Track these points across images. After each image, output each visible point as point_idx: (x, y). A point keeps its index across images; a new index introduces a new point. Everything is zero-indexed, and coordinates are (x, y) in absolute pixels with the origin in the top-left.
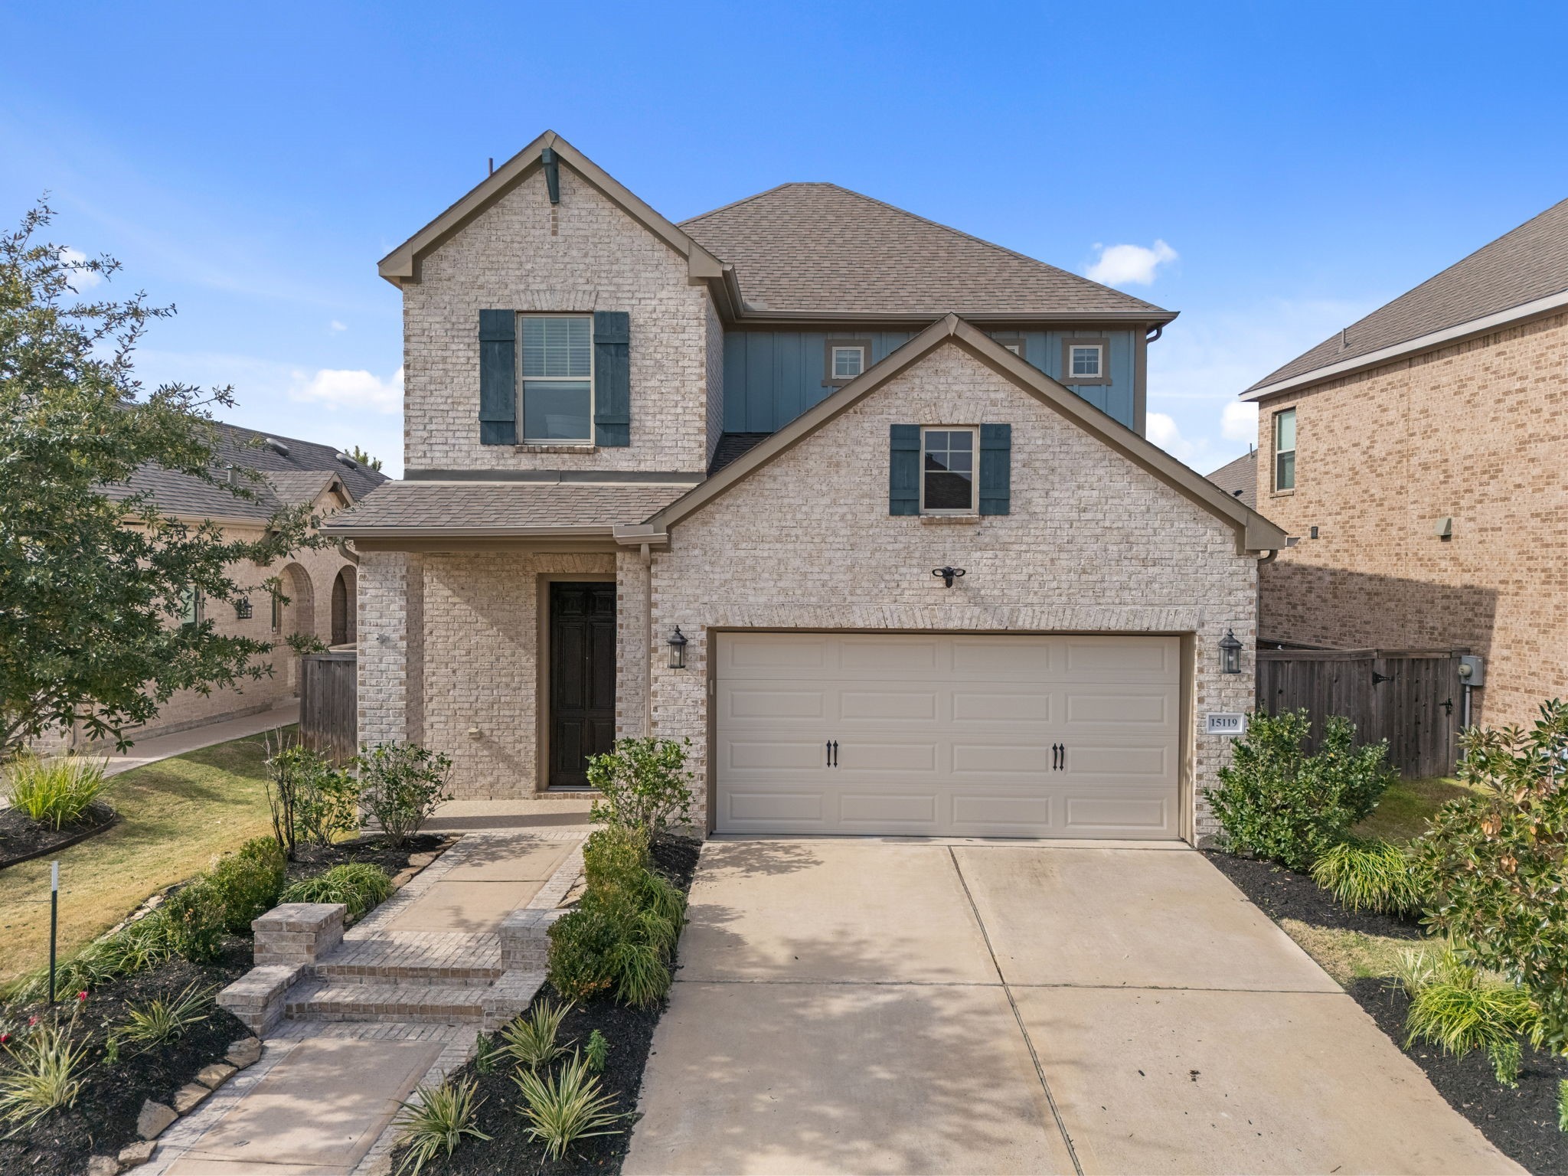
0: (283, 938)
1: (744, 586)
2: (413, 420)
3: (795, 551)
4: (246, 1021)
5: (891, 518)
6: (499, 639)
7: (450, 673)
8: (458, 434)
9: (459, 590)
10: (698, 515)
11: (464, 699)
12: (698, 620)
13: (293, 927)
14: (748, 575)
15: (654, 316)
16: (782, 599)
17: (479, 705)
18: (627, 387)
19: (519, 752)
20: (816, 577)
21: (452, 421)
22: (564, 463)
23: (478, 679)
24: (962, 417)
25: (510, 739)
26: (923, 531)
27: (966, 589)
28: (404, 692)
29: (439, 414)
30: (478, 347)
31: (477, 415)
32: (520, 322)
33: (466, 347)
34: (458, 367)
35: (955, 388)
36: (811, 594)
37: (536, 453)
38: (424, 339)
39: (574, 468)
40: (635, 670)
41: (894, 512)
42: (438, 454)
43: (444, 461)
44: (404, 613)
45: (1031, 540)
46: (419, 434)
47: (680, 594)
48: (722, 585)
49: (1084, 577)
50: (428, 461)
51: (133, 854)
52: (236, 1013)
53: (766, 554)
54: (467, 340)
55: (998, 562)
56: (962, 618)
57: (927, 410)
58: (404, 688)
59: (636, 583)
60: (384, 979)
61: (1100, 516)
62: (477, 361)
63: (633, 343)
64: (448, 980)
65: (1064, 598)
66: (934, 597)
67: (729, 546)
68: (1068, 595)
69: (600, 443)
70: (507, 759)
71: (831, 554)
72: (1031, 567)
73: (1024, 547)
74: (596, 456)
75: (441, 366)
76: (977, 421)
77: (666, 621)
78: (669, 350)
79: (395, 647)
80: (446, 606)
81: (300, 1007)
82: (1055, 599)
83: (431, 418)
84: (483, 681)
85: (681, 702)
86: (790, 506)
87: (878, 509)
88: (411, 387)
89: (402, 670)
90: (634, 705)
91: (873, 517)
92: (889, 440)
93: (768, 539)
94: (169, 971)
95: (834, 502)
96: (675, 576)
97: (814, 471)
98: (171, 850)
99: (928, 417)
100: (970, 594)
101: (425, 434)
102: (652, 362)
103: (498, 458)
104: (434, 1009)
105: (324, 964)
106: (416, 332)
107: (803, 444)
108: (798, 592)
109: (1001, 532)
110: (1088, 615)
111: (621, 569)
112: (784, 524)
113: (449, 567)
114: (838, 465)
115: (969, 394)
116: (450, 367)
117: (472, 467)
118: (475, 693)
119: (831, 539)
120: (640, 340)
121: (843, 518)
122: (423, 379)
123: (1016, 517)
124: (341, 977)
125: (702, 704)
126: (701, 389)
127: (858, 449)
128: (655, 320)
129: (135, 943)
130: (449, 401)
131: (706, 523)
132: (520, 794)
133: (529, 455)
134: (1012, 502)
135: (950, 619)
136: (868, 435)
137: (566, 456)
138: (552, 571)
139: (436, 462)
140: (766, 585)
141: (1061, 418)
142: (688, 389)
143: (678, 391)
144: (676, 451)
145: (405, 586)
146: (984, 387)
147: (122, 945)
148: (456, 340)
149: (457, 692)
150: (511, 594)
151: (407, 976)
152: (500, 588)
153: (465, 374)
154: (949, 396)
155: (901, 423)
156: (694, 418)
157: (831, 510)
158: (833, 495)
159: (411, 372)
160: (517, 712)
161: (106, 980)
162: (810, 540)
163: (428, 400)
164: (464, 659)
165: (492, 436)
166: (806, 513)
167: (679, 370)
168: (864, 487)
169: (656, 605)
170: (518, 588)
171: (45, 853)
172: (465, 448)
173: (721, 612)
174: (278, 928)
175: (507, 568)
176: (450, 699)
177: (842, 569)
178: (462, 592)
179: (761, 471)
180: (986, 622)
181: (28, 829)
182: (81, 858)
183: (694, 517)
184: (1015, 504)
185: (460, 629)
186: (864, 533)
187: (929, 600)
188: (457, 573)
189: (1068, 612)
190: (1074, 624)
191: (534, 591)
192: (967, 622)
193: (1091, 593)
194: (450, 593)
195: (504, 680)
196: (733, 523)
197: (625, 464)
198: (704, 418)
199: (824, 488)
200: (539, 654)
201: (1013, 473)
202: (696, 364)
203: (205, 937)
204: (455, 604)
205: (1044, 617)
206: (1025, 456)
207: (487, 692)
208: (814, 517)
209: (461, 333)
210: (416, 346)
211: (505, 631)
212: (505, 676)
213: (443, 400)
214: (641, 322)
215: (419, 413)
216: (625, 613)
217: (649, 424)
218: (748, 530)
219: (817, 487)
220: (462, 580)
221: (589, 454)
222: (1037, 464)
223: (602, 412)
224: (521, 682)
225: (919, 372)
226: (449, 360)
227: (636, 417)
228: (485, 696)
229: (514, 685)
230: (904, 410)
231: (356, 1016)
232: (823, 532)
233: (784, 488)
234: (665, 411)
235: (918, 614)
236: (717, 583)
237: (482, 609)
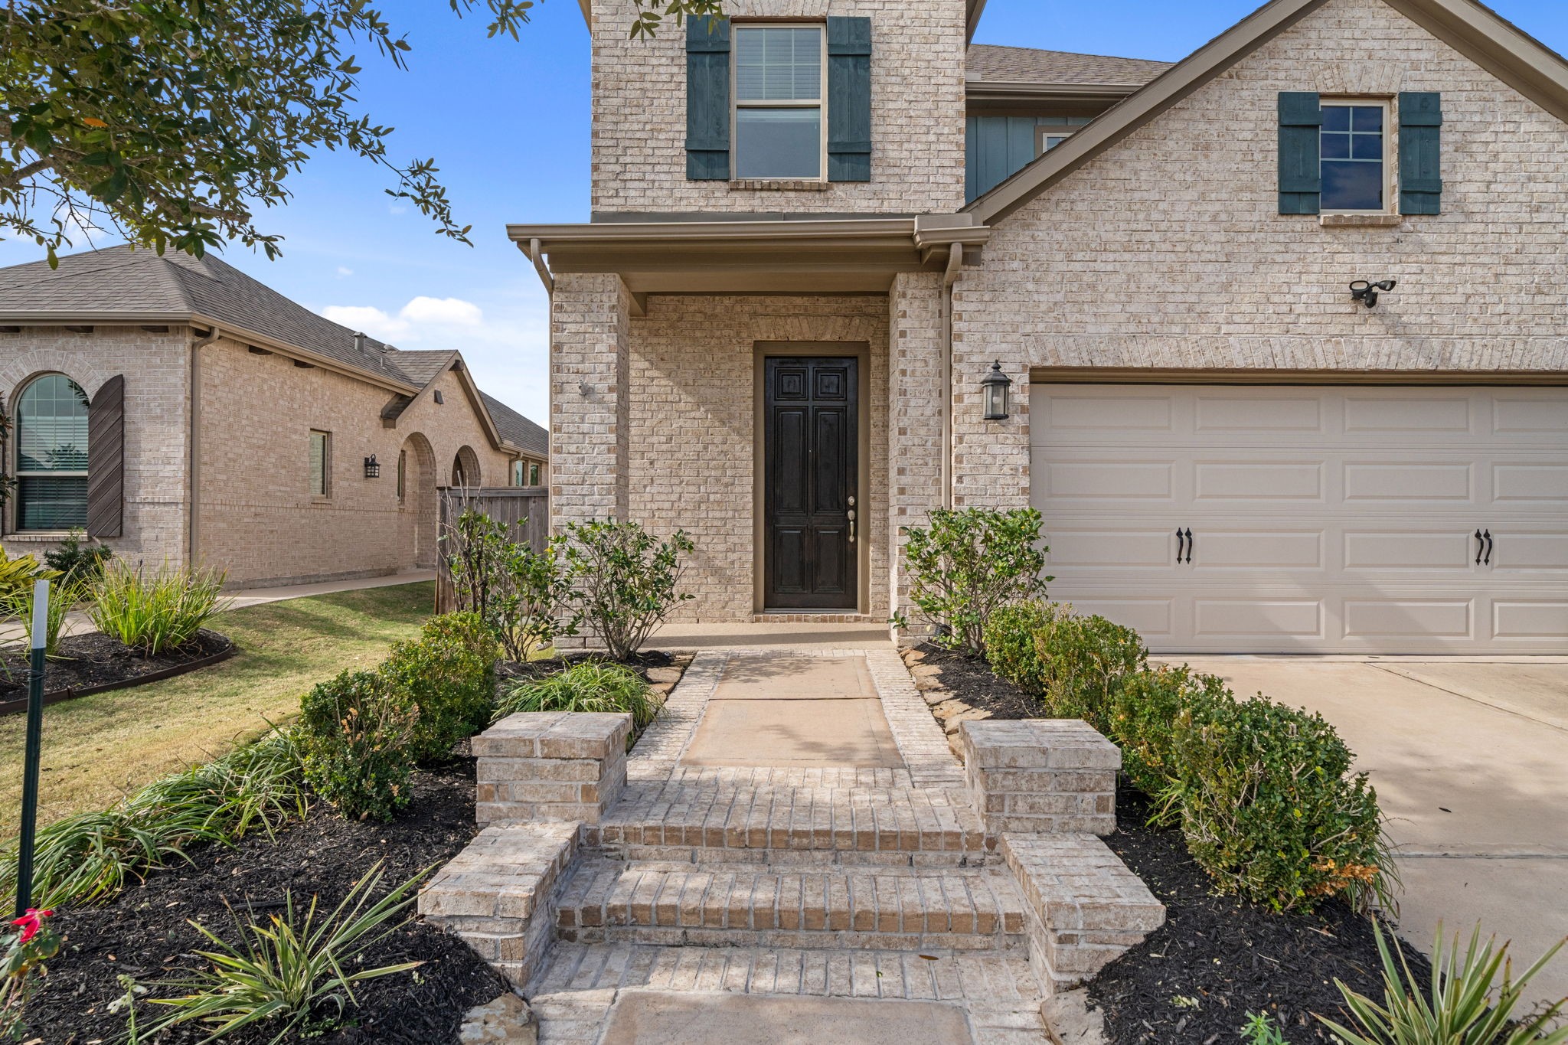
0: (534, 772)
1: (1081, 312)
2: (603, 151)
3: (1150, 262)
4: (486, 953)
5: (1280, 219)
6: (708, 423)
7: (647, 465)
8: (658, 168)
9: (658, 361)
10: (1019, 214)
11: (664, 497)
12: (1018, 358)
13: (553, 749)
14: (1088, 296)
15: (901, 23)
16: (1132, 328)
17: (683, 505)
18: (867, 108)
19: (733, 563)
20: (1179, 298)
21: (650, 152)
22: (788, 203)
23: (681, 473)
24: (1374, 84)
25: (721, 547)
26: (1324, 237)
27: (1383, 315)
28: (614, 461)
29: (636, 143)
30: (684, 61)
31: (683, 144)
32: (735, 33)
33: (669, 62)
34: (659, 86)
35: (1364, 45)
36: (1172, 323)
37: (755, 190)
38: (618, 52)
39: (801, 210)
40: (923, 431)
41: (1284, 211)
42: (632, 193)
43: (641, 201)
44: (614, 355)
45: (1469, 249)
46: (611, 168)
47: (993, 322)
48: (1050, 310)
49: (1539, 299)
50: (622, 201)
51: (252, 686)
52: (463, 935)
53: (1110, 267)
54: (670, 53)
55: (1424, 279)
56: (1377, 355)
57: (1327, 74)
58: (614, 456)
59: (924, 314)
60: (741, 854)
61: (1558, 218)
62: (684, 78)
63: (875, 56)
64: (873, 856)
65: (1513, 328)
66: (1340, 327)
67: (1060, 256)
68: (1518, 323)
69: (833, 180)
70: (717, 571)
71: (1199, 267)
72: (1469, 285)
73: (1458, 259)
74: (829, 194)
75: (638, 85)
76: (1394, 90)
77: (974, 358)
78: (920, 64)
79: (601, 402)
80: (642, 382)
81: (591, 915)
82: (1501, 328)
83: (625, 148)
84: (687, 474)
85: (995, 470)
86: (1143, 201)
87: (1263, 206)
88: (601, 111)
89: (611, 432)
90: (922, 479)
91: (1256, 217)
92: (1276, 114)
93: (1113, 248)
94: (307, 839)
95: (1203, 197)
96: (986, 298)
97: (1175, 156)
98: (301, 682)
99: (1329, 83)
100: (1387, 321)
101: (618, 168)
102: (899, 79)
103: (707, 197)
104: (885, 921)
105: (617, 823)
106: (607, 43)
107: (1160, 120)
108: (1155, 319)
109: (1427, 238)
110: (1545, 349)
111: (904, 295)
112: (1134, 226)
113: (645, 333)
114: (1207, 147)
115: (1382, 54)
116: (649, 86)
117: (675, 209)
118: (677, 489)
119: (1198, 247)
120: (885, 52)
121: (1214, 219)
122: (615, 101)
123: (1448, 218)
124: (653, 849)
125: (1024, 472)
126: (958, 111)
127: (1234, 126)
128: (903, 27)
129: (239, 782)
130: (648, 127)
131: (1028, 225)
132: (734, 615)
133: (746, 194)
134: (1443, 197)
135: (1361, 355)
136: (1247, 106)
137: (792, 194)
138: (772, 337)
139: (630, 202)
140: (1110, 309)
141: (1505, 87)
142: (942, 112)
143: (930, 115)
144: (927, 187)
145: (615, 319)
146: (1403, 44)
147: (214, 786)
148: (657, 53)
149: (655, 489)
150: (723, 366)
151: (788, 847)
152: (709, 358)
153: (668, 94)
154: (1356, 55)
155: (1291, 90)
156: (951, 147)
157: (1198, 208)
158: (1201, 186)
159: (601, 92)
160: (730, 514)
161: (170, 858)
162: (1170, 248)
163: (621, 126)
164: (664, 447)
165: (701, 170)
166: (1165, 212)
167: (932, 89)
168: (1244, 177)
169: (960, 337)
170: (731, 359)
171: (135, 683)
172: (667, 185)
173: (1050, 346)
174: (525, 750)
175: (718, 333)
176: (647, 497)
177: (1215, 288)
178: (661, 364)
179: (1103, 155)
180: (1409, 359)
181: (115, 655)
182: (185, 690)
183: (1011, 217)
184: (1446, 201)
185: (660, 409)
186: (1244, 239)
187: (1333, 329)
188: (655, 340)
189: (1519, 346)
190: (1526, 362)
191: (751, 363)
192: (1384, 359)
193: (1549, 321)
194: (647, 365)
195: (713, 473)
196: (1065, 226)
197: (865, 203)
198: (963, 147)
199: (1189, 178)
200: (755, 442)
201: (1443, 158)
202: (954, 81)
203: (382, 765)
204: (653, 379)
205: (1487, 352)
206: (1458, 137)
207: (692, 489)
208: (1176, 217)
209: (663, 45)
210: (607, 60)
211: (715, 412)
212: (715, 468)
213: (641, 126)
214: (885, 30)
215: (611, 143)
216: (908, 354)
217: (892, 154)
218: (1085, 234)
219: (1179, 176)
220: (661, 349)
221: (819, 191)
222: (1474, 147)
223: (837, 139)
224: (734, 477)
225: (1318, 24)
226: (648, 78)
227: (879, 146)
228: (690, 494)
229: (726, 480)
230: (1296, 74)
231: (712, 935)
232: (1187, 237)
233: (1134, 178)
234: (914, 138)
235: (1318, 350)
236: (1043, 307)
237: (686, 385)
